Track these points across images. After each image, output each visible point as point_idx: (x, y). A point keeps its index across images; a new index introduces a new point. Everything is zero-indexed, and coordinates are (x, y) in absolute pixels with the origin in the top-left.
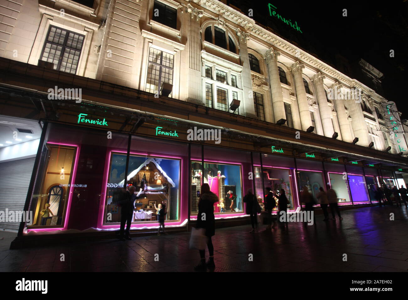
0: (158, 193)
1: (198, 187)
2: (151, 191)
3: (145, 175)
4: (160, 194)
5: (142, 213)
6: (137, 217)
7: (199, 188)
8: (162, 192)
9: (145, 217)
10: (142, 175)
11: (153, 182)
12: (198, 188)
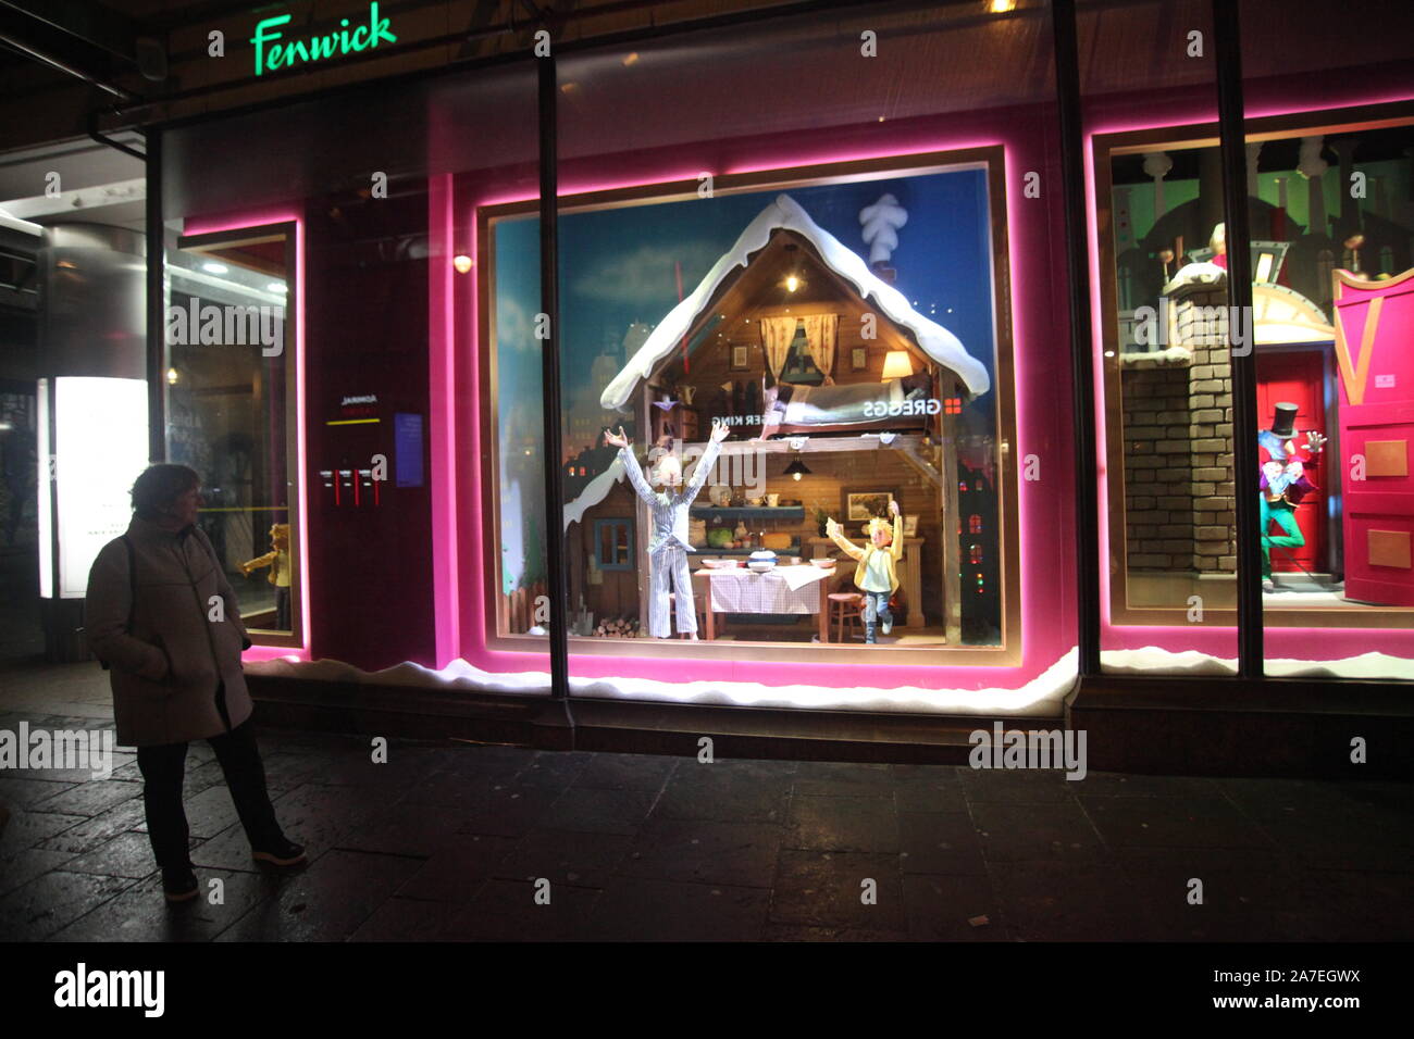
0: (866, 442)
1: (1207, 371)
2: (815, 434)
3: (801, 333)
4: (875, 446)
5: (752, 579)
6: (722, 601)
7: (1217, 385)
8: (886, 438)
9: (776, 602)
10: (783, 338)
11: (859, 370)
12: (1204, 387)
